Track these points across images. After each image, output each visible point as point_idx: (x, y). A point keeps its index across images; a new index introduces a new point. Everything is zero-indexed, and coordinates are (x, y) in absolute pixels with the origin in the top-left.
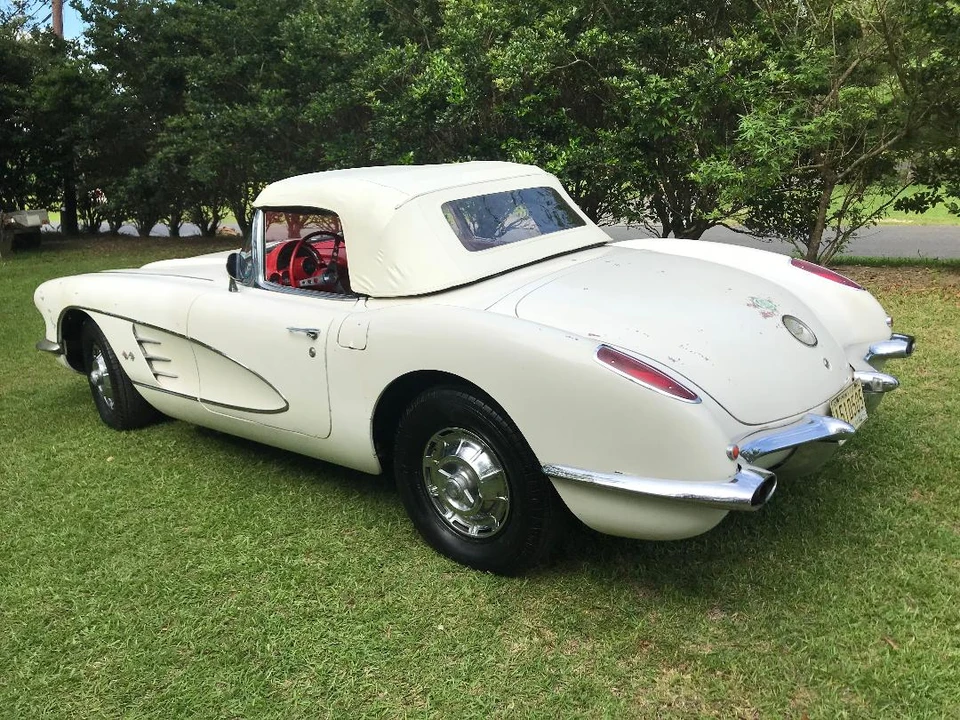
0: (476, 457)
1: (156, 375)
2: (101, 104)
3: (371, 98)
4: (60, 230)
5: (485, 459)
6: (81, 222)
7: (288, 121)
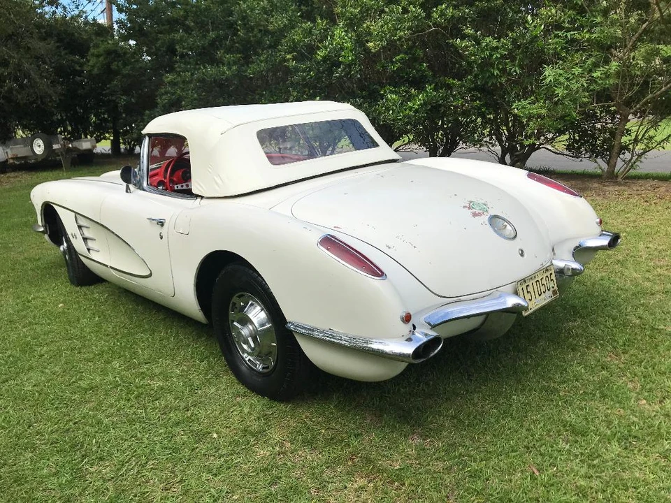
0: (257, 315)
1: (89, 250)
2: (129, 68)
3: (289, 60)
4: (110, 152)
5: (263, 315)
6: (122, 147)
7: (240, 76)
